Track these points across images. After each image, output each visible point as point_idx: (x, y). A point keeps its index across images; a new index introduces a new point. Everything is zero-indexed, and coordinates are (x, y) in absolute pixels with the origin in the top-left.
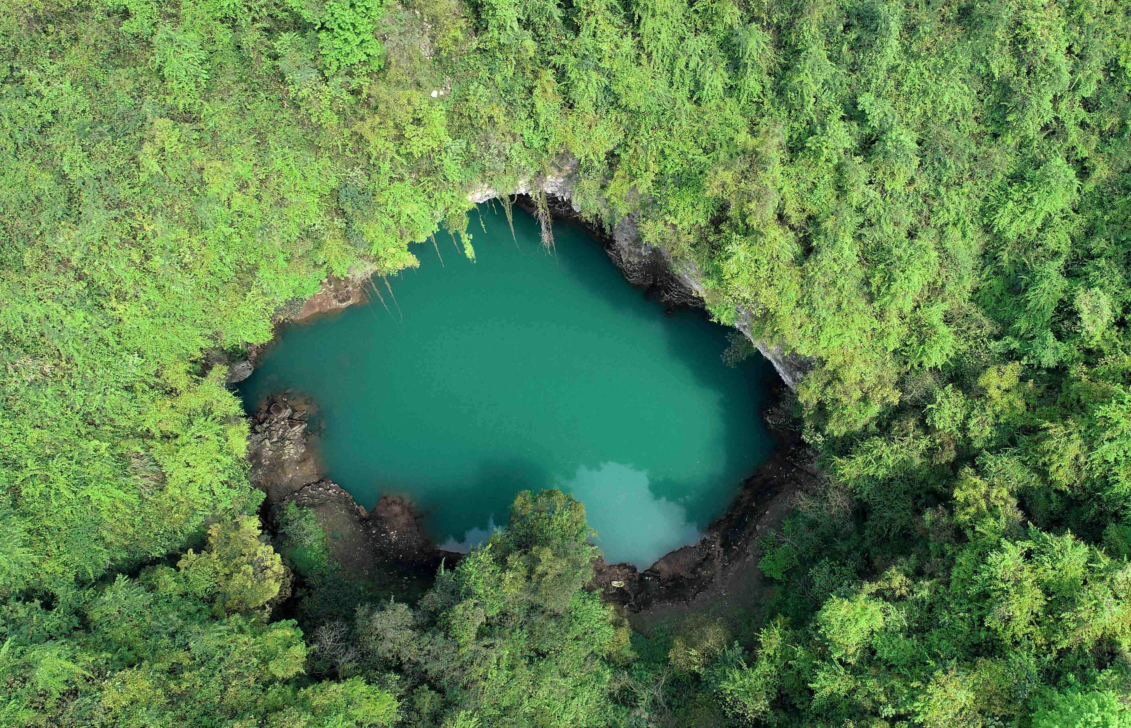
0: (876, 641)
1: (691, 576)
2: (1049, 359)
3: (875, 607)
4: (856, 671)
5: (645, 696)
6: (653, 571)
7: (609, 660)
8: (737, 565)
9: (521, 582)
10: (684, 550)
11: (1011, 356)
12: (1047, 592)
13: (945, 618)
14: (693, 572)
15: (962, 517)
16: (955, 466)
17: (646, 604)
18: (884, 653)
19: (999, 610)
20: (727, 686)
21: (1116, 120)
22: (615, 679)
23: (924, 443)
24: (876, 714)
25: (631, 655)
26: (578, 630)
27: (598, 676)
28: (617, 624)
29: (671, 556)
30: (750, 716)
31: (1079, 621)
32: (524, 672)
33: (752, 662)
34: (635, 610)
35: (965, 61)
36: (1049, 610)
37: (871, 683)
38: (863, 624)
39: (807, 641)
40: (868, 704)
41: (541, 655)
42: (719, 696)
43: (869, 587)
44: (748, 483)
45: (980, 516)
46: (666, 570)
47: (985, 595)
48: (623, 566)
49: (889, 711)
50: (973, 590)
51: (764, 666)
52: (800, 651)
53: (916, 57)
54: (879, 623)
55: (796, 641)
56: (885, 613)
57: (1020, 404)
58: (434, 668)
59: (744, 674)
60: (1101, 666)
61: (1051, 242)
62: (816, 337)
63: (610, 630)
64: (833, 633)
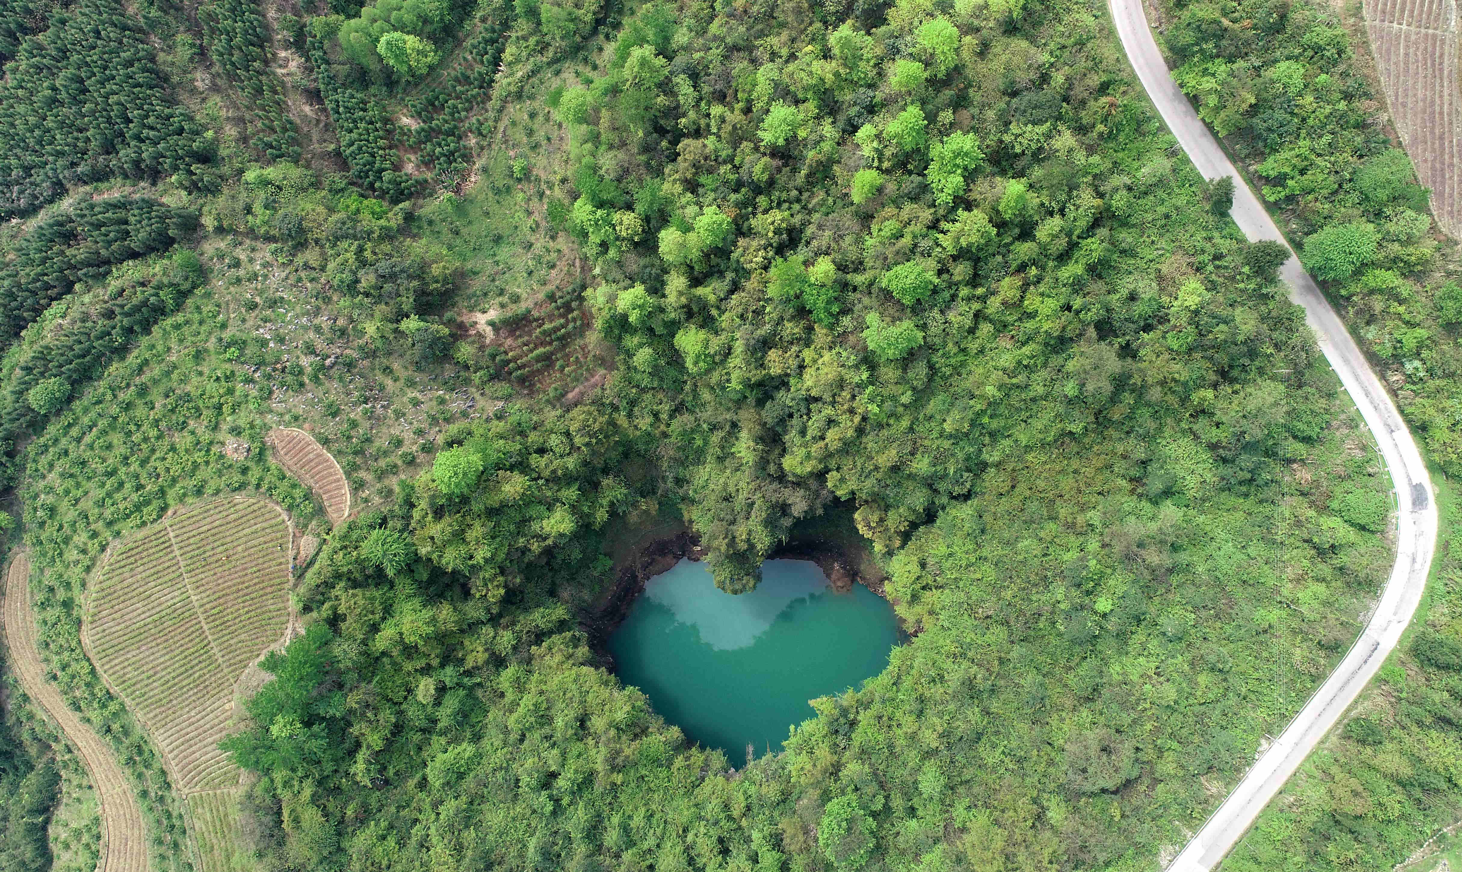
0: (546, 514)
1: (656, 557)
2: (449, 670)
3: (547, 529)
4: (557, 500)
5: (670, 484)
6: (678, 558)
7: (693, 501)
8: (627, 564)
9: (737, 534)
10: (659, 573)
11: (468, 673)
12: (464, 540)
13: (512, 527)
14: (653, 560)
15: (501, 579)
16: (500, 615)
17: (678, 537)
18: (543, 508)
19: (485, 530)
20: (624, 491)
21: (402, 814)
22: (687, 491)
23: (518, 628)
24: (547, 480)
25: (681, 506)
26: (710, 515)
27: (695, 491)
28: (691, 522)
29: (667, 569)
30: (611, 477)
31: (450, 525)
32: (732, 489)
33: (612, 504)
34: (684, 534)
35: (491, 837)
36: (463, 531)
37: (549, 494)
38: (553, 521)
39: (582, 516)
40: (551, 485)
41: (726, 499)
42: (628, 486)
43: (549, 542)
44: (623, 618)
45: (491, 580)
46: (669, 559)
47: (493, 538)
48: (697, 560)
49: (541, 482)
50: (498, 540)
51: (605, 502)
52: (586, 509)
53: (519, 841)
54: (545, 522)
55: (588, 515)
56: (542, 528)
57: (467, 643)
58: (775, 485)
59: (615, 497)
60: (442, 506)
61: (443, 741)
62: (578, 675)
63: (694, 518)
64: (568, 517)
